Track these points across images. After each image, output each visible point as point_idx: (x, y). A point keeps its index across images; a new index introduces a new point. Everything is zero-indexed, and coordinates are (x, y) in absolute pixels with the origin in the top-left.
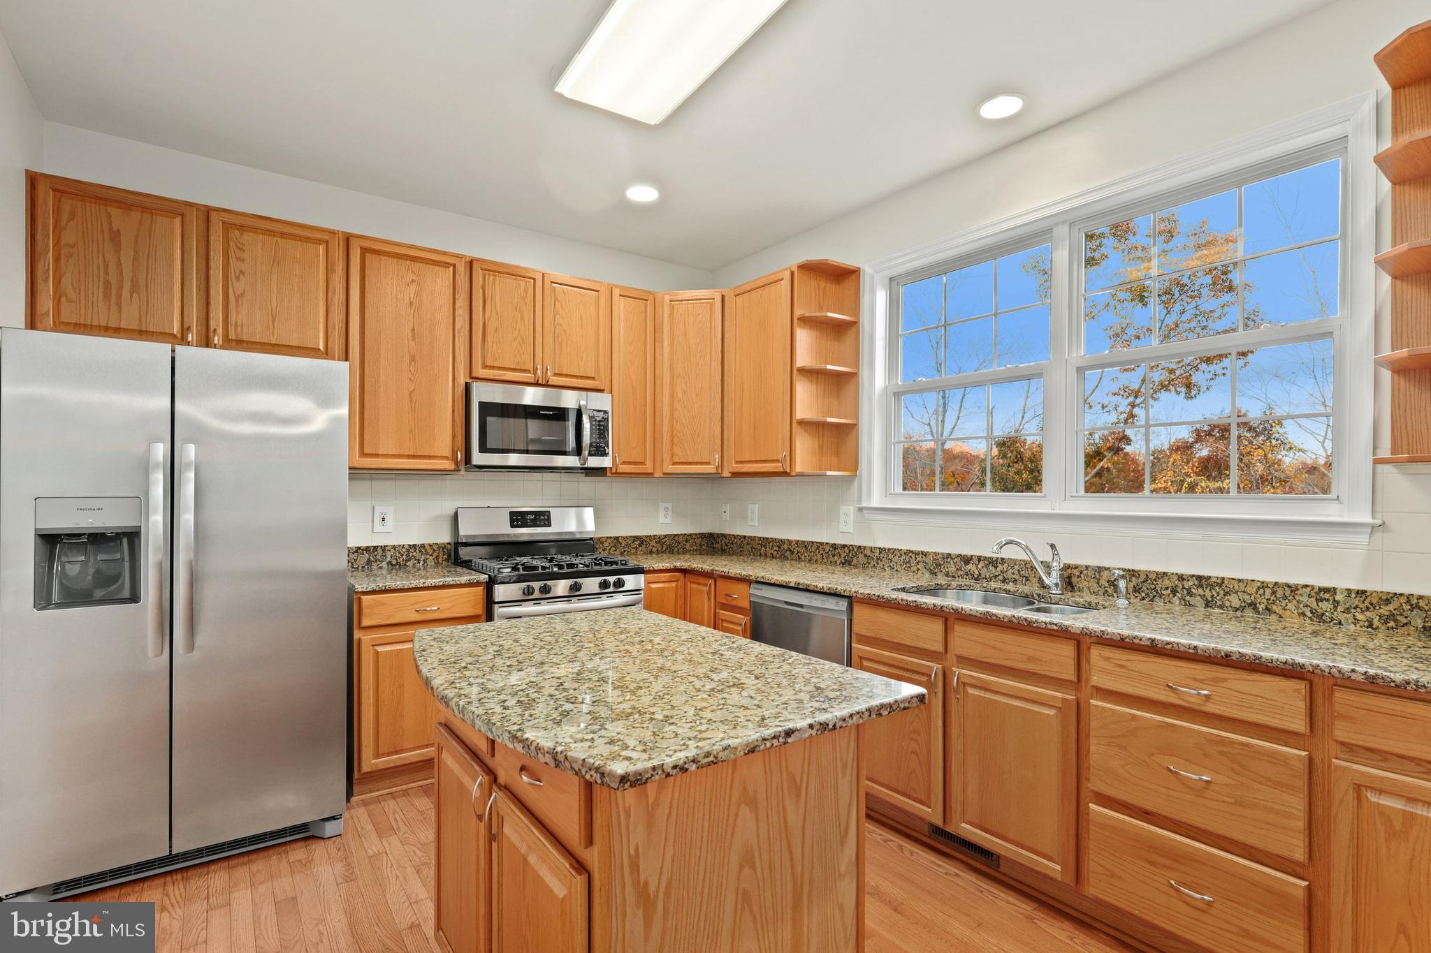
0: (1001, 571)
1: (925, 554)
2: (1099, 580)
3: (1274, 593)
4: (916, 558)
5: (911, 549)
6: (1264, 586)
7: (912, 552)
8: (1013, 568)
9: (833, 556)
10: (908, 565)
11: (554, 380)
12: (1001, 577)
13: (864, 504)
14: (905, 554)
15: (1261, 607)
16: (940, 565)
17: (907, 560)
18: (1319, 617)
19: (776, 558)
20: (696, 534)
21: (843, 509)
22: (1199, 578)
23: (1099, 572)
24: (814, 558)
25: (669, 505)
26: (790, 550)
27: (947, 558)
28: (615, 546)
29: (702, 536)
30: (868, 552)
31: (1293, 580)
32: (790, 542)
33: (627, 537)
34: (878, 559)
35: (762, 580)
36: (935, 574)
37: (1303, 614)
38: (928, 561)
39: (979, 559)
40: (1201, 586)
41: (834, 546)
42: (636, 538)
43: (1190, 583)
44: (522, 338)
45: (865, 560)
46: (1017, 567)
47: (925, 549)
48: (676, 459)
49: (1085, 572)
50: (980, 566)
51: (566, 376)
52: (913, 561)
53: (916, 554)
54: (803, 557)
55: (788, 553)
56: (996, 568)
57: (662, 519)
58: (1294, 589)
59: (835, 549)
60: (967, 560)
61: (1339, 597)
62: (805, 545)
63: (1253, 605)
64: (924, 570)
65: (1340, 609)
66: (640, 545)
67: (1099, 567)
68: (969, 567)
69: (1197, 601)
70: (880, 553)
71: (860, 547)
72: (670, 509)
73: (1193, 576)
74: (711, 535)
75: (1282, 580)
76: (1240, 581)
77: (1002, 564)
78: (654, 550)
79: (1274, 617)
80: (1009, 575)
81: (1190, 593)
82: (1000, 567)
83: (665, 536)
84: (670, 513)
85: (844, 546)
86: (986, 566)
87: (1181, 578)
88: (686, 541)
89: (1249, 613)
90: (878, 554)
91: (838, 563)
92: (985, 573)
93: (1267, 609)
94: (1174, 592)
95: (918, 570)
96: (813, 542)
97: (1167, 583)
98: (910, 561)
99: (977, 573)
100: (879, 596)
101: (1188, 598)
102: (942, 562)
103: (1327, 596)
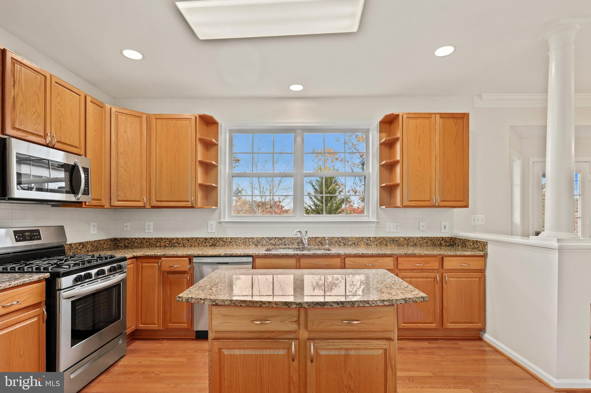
0: (284, 242)
1: (253, 238)
2: (316, 241)
3: (359, 240)
4: (248, 240)
5: (246, 237)
6: (357, 238)
7: (247, 238)
8: (288, 240)
9: (205, 243)
10: (245, 243)
11: (58, 145)
12: (284, 244)
13: (222, 220)
14: (243, 239)
15: (356, 244)
16: (259, 242)
17: (245, 241)
18: (367, 244)
20: (108, 239)
21: (210, 223)
22: (342, 238)
23: (316, 239)
24: (194, 245)
25: (95, 224)
26: (178, 243)
27: (262, 239)
28: (70, 249)
29: (111, 240)
30: (225, 240)
31: (362, 236)
32: (177, 239)
33: (76, 244)
34: (230, 242)
35: (202, 255)
36: (257, 245)
37: (365, 244)
38: (254, 241)
39: (275, 238)
40: (343, 240)
41: (206, 239)
42: (81, 244)
43: (340, 239)
44: (38, 113)
45: (223, 243)
46: (289, 240)
47: (252, 236)
48: (120, 198)
49: (312, 239)
50: (276, 241)
51: (64, 143)
52: (247, 242)
53: (248, 239)
54: (186, 245)
55: (176, 244)
56: (282, 241)
57: (92, 232)
58: (362, 238)
59: (206, 240)
60: (271, 239)
61: (371, 239)
62: (188, 240)
63: (354, 243)
64: (252, 244)
65: (371, 242)
66: (83, 248)
67: (316, 237)
68: (271, 241)
69: (342, 244)
70: (231, 239)
71: (220, 238)
72: (96, 225)
73: (341, 237)
74: (115, 239)
75: (360, 236)
76: (351, 237)
77: (284, 239)
78: (89, 250)
79: (359, 246)
80: (287, 243)
81: (340, 242)
82: (283, 240)
83: (95, 241)
84: (96, 228)
85: (212, 238)
86: (278, 240)
87: (338, 238)
88: (104, 243)
89: (354, 245)
90: (230, 240)
91: (208, 246)
92: (278, 243)
93: (357, 244)
94: (336, 242)
95: (250, 244)
96: (193, 238)
97: (334, 240)
98: (246, 242)
99: (274, 243)
100: (270, 254)
101: (339, 243)
102: (260, 241)
103: (369, 239)
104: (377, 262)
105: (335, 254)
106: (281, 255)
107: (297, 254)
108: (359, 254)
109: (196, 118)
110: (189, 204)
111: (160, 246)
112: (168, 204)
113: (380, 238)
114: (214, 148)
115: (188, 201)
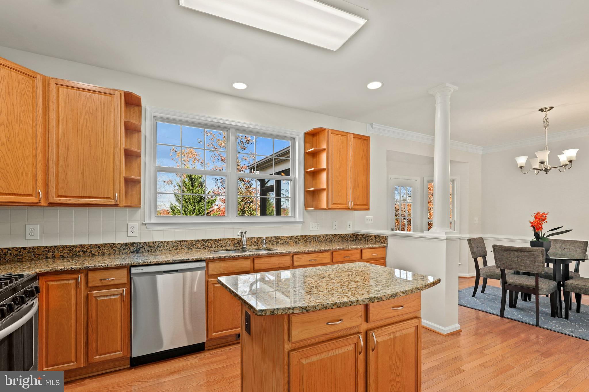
0: (220, 244)
1: (186, 241)
2: (252, 241)
3: (289, 238)
4: (181, 244)
5: (178, 240)
6: (287, 237)
7: (179, 241)
8: (224, 242)
9: (125, 249)
10: (176, 247)
12: (220, 246)
13: (146, 222)
14: (175, 242)
15: (287, 242)
16: (193, 245)
17: (176, 245)
18: (296, 242)
19: (66, 257)
21: (130, 224)
22: (275, 237)
23: (252, 239)
24: (108, 253)
26: (83, 251)
27: (197, 242)
30: (151, 245)
31: (292, 235)
32: (82, 246)
34: (157, 247)
36: (191, 249)
37: (294, 242)
38: (187, 244)
39: (211, 240)
40: (275, 239)
41: (126, 244)
43: (273, 239)
45: (149, 249)
46: (226, 241)
47: (186, 239)
49: (248, 240)
50: (211, 243)
52: (179, 245)
53: (181, 242)
54: (96, 254)
55: (81, 253)
56: (218, 243)
58: (292, 237)
59: (126, 246)
60: (206, 241)
61: (299, 238)
62: (99, 246)
63: (285, 242)
64: (185, 248)
65: (299, 240)
67: (252, 238)
68: (207, 244)
69: (275, 243)
70: (159, 244)
71: (145, 243)
73: (274, 237)
75: (290, 235)
76: (283, 236)
77: (221, 241)
79: (289, 244)
80: (223, 244)
82: (220, 242)
85: (133, 243)
86: (214, 242)
87: (272, 238)
89: (285, 243)
90: (158, 245)
91: (129, 252)
92: (214, 245)
93: (288, 242)
94: (270, 242)
95: (182, 248)
96: (106, 244)
97: (268, 239)
98: (177, 245)
99: (210, 245)
101: (273, 243)
102: (194, 244)
103: (297, 238)
104: (319, 257)
105: (286, 253)
106: (237, 256)
107: (252, 255)
108: (305, 251)
109: (121, 94)
110: (112, 202)
111: (53, 257)
112: (79, 200)
113: (306, 236)
114: (136, 135)
115: (109, 198)
